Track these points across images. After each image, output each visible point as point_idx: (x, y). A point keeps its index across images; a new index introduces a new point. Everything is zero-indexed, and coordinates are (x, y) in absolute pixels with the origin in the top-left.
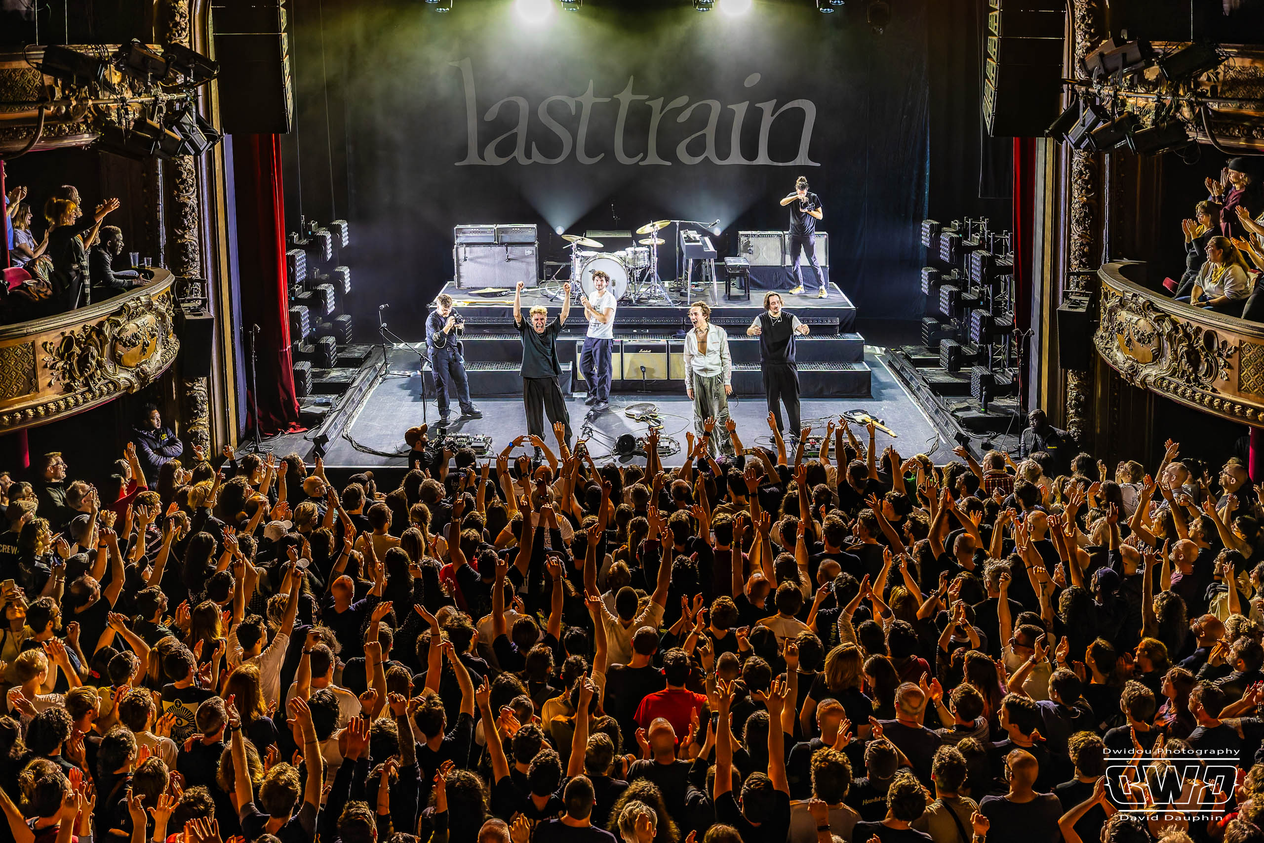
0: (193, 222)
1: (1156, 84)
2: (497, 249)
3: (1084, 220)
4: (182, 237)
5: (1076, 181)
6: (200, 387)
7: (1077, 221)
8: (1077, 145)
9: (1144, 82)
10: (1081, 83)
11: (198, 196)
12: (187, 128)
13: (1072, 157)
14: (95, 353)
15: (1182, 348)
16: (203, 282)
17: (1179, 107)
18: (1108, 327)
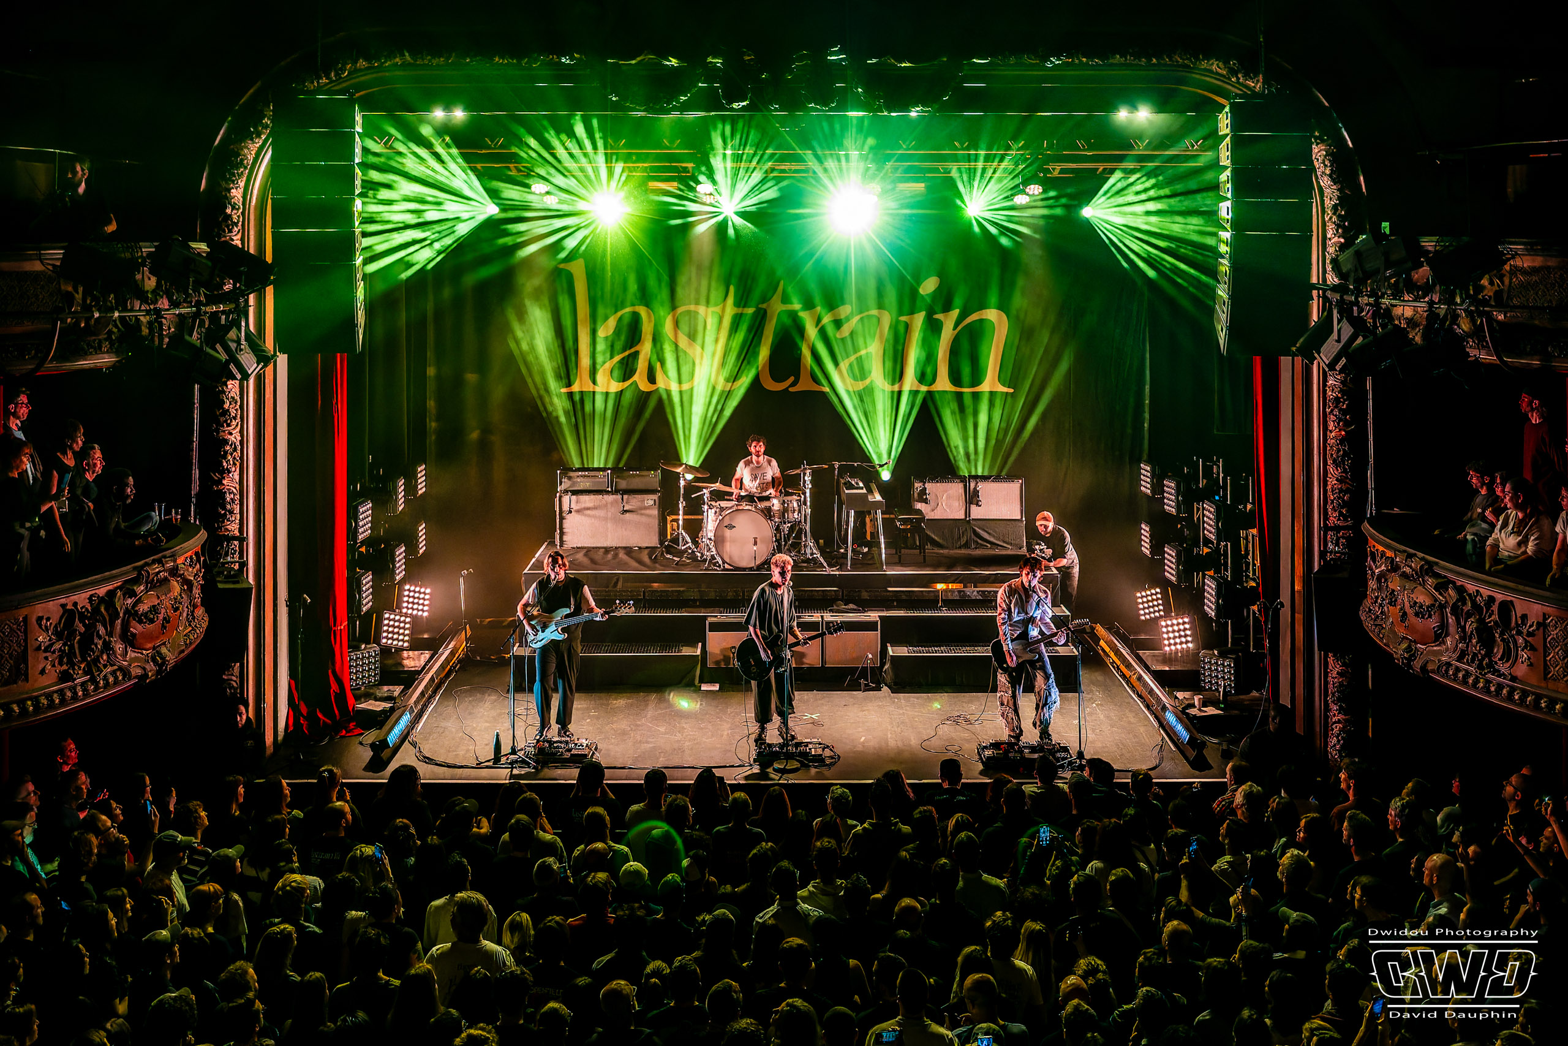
0: (235, 464)
1: (1427, 289)
2: (610, 498)
3: (1343, 461)
4: (220, 482)
5: (1332, 411)
6: (231, 675)
7: (1334, 461)
8: (1332, 366)
9: (1411, 286)
10: (1334, 289)
11: (241, 432)
12: (233, 346)
13: (1325, 380)
14: (102, 631)
15: (1470, 626)
16: (242, 540)
17: (1455, 317)
18: (1377, 598)
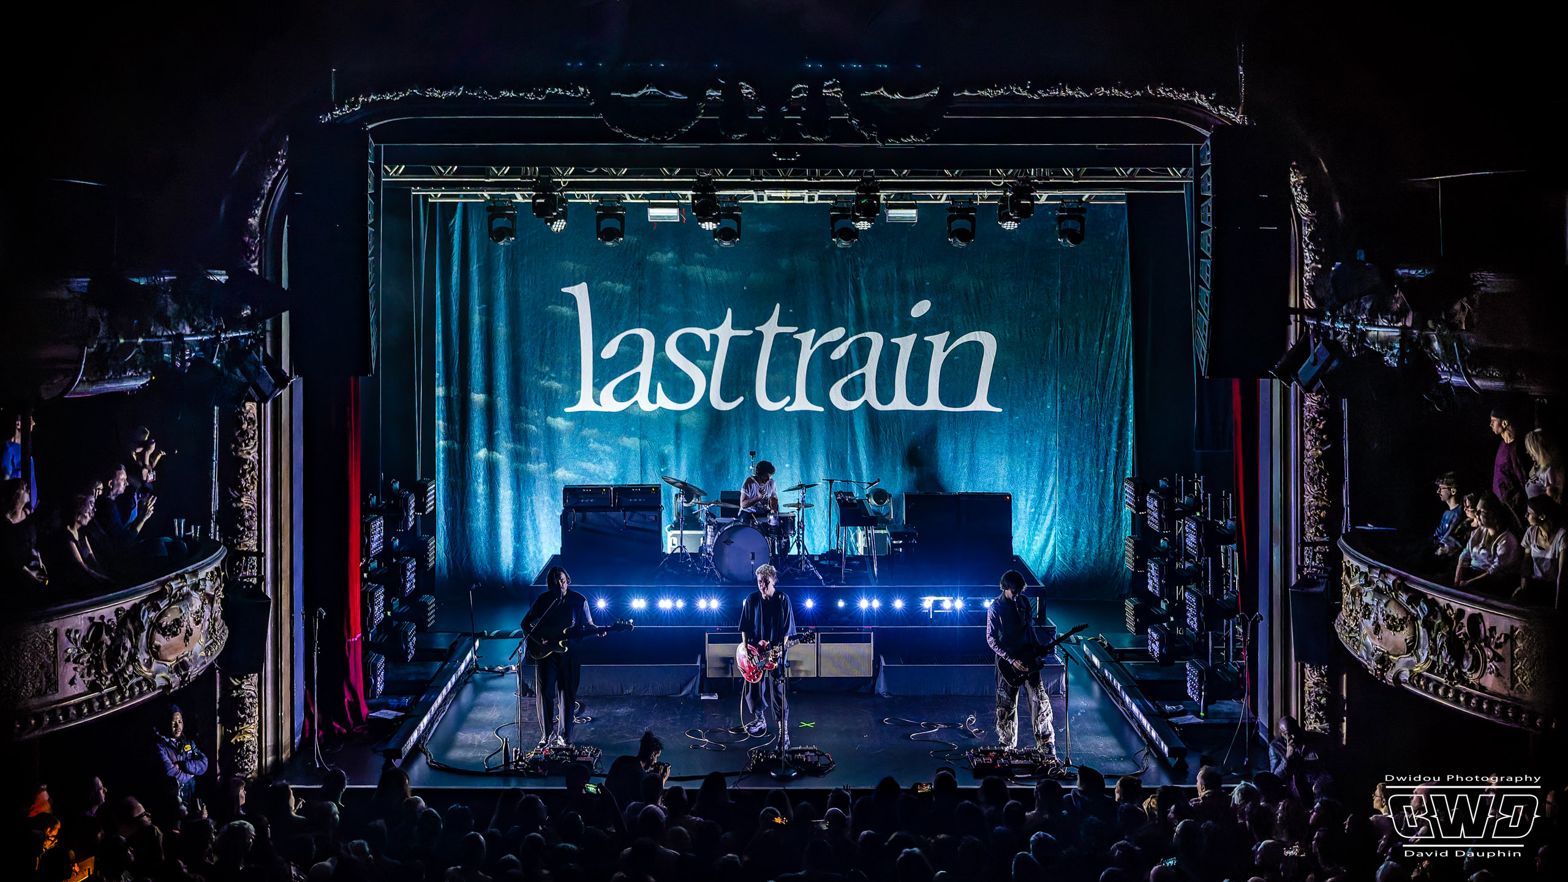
0: (253, 483)
1: (1401, 315)
2: (613, 514)
3: (1319, 478)
4: (239, 500)
5: (1309, 431)
6: (249, 685)
7: (1311, 479)
8: (1309, 387)
9: (1385, 312)
10: (1310, 313)
11: (259, 452)
12: (252, 369)
13: (1303, 401)
14: (128, 643)
15: (1441, 638)
16: (260, 555)
18: (1352, 611)
